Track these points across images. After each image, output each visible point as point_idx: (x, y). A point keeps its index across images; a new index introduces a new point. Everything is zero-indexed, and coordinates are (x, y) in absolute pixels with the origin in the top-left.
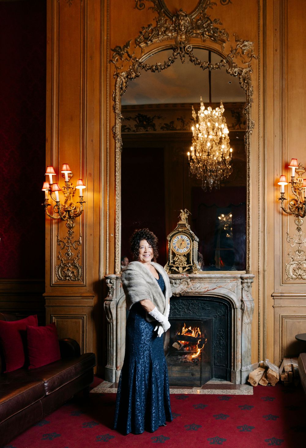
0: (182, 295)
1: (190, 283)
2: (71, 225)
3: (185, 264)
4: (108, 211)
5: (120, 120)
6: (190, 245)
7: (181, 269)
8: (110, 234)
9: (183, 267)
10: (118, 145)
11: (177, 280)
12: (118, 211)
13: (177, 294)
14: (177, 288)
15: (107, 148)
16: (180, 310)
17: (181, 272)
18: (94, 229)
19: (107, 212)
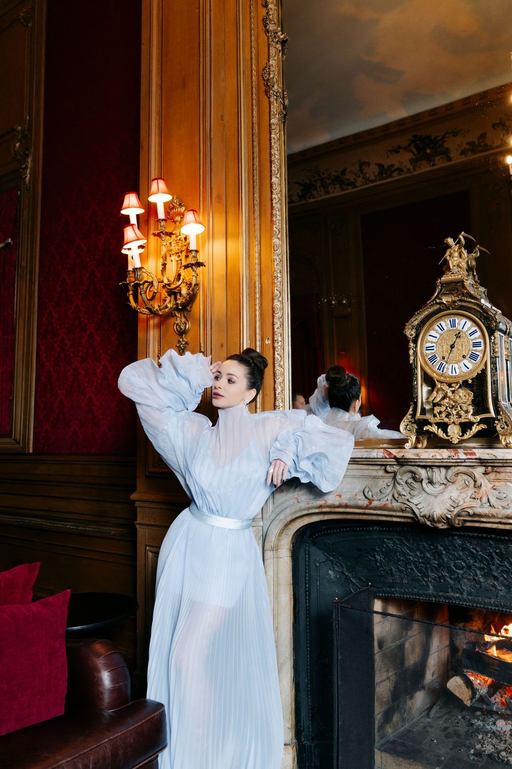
0: (457, 523)
1: (481, 479)
2: (183, 327)
3: (467, 412)
4: (257, 279)
5: (279, 46)
6: (482, 348)
7: (454, 432)
8: (262, 340)
9: (461, 424)
10: (276, 107)
11: (436, 470)
12: (279, 275)
13: (439, 521)
14: (436, 497)
15: (253, 123)
16: (461, 572)
17: (455, 441)
18: (227, 332)
19: (255, 284)
